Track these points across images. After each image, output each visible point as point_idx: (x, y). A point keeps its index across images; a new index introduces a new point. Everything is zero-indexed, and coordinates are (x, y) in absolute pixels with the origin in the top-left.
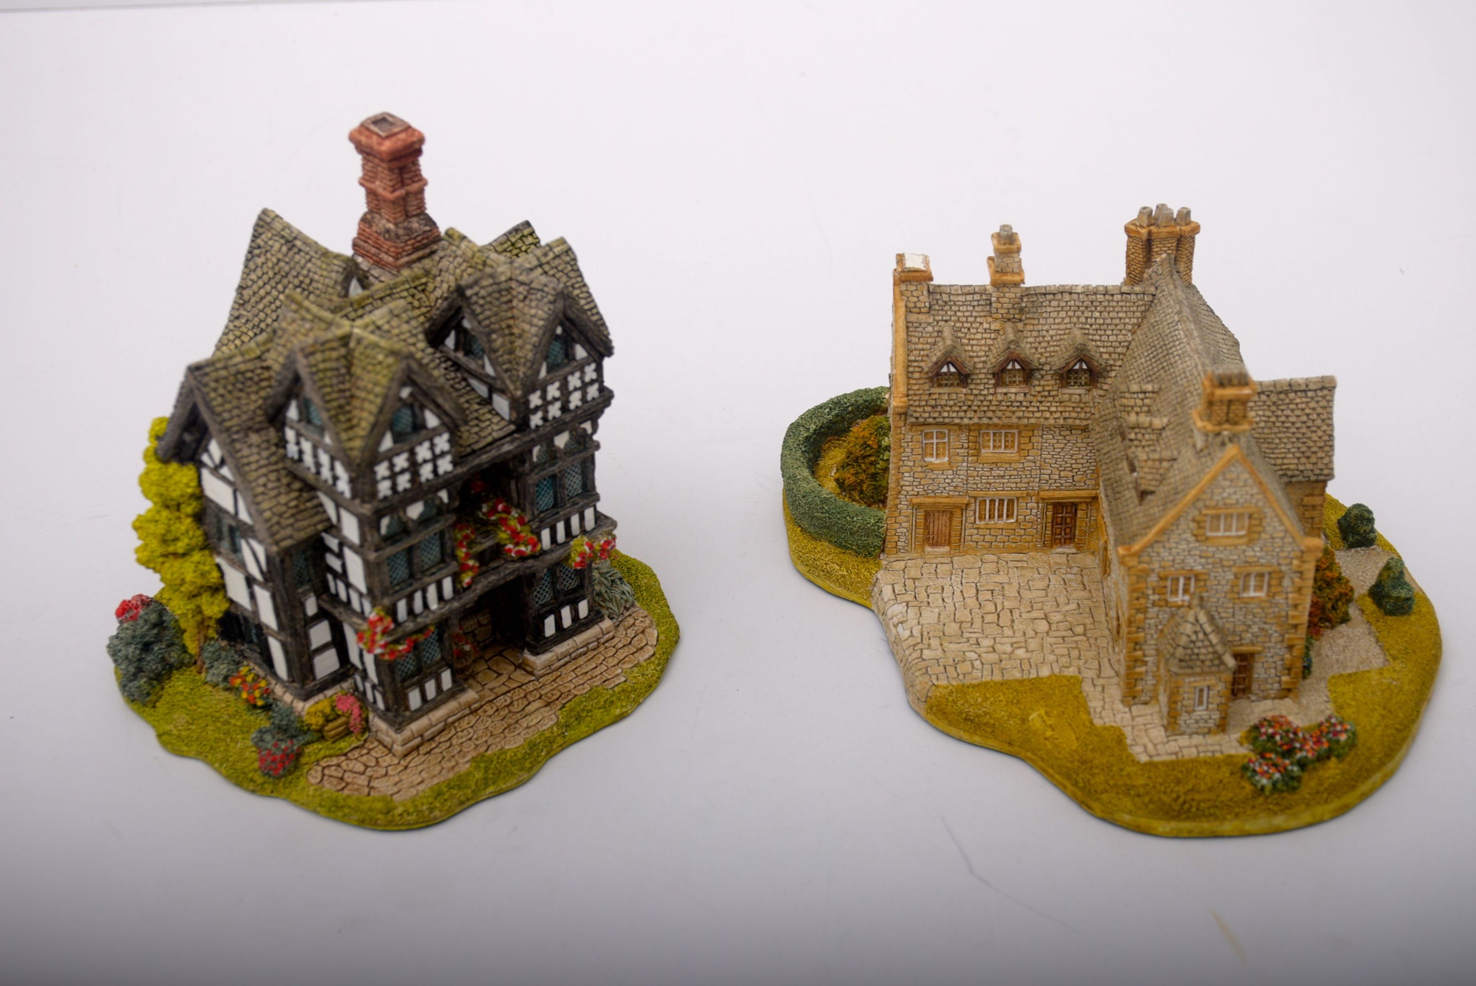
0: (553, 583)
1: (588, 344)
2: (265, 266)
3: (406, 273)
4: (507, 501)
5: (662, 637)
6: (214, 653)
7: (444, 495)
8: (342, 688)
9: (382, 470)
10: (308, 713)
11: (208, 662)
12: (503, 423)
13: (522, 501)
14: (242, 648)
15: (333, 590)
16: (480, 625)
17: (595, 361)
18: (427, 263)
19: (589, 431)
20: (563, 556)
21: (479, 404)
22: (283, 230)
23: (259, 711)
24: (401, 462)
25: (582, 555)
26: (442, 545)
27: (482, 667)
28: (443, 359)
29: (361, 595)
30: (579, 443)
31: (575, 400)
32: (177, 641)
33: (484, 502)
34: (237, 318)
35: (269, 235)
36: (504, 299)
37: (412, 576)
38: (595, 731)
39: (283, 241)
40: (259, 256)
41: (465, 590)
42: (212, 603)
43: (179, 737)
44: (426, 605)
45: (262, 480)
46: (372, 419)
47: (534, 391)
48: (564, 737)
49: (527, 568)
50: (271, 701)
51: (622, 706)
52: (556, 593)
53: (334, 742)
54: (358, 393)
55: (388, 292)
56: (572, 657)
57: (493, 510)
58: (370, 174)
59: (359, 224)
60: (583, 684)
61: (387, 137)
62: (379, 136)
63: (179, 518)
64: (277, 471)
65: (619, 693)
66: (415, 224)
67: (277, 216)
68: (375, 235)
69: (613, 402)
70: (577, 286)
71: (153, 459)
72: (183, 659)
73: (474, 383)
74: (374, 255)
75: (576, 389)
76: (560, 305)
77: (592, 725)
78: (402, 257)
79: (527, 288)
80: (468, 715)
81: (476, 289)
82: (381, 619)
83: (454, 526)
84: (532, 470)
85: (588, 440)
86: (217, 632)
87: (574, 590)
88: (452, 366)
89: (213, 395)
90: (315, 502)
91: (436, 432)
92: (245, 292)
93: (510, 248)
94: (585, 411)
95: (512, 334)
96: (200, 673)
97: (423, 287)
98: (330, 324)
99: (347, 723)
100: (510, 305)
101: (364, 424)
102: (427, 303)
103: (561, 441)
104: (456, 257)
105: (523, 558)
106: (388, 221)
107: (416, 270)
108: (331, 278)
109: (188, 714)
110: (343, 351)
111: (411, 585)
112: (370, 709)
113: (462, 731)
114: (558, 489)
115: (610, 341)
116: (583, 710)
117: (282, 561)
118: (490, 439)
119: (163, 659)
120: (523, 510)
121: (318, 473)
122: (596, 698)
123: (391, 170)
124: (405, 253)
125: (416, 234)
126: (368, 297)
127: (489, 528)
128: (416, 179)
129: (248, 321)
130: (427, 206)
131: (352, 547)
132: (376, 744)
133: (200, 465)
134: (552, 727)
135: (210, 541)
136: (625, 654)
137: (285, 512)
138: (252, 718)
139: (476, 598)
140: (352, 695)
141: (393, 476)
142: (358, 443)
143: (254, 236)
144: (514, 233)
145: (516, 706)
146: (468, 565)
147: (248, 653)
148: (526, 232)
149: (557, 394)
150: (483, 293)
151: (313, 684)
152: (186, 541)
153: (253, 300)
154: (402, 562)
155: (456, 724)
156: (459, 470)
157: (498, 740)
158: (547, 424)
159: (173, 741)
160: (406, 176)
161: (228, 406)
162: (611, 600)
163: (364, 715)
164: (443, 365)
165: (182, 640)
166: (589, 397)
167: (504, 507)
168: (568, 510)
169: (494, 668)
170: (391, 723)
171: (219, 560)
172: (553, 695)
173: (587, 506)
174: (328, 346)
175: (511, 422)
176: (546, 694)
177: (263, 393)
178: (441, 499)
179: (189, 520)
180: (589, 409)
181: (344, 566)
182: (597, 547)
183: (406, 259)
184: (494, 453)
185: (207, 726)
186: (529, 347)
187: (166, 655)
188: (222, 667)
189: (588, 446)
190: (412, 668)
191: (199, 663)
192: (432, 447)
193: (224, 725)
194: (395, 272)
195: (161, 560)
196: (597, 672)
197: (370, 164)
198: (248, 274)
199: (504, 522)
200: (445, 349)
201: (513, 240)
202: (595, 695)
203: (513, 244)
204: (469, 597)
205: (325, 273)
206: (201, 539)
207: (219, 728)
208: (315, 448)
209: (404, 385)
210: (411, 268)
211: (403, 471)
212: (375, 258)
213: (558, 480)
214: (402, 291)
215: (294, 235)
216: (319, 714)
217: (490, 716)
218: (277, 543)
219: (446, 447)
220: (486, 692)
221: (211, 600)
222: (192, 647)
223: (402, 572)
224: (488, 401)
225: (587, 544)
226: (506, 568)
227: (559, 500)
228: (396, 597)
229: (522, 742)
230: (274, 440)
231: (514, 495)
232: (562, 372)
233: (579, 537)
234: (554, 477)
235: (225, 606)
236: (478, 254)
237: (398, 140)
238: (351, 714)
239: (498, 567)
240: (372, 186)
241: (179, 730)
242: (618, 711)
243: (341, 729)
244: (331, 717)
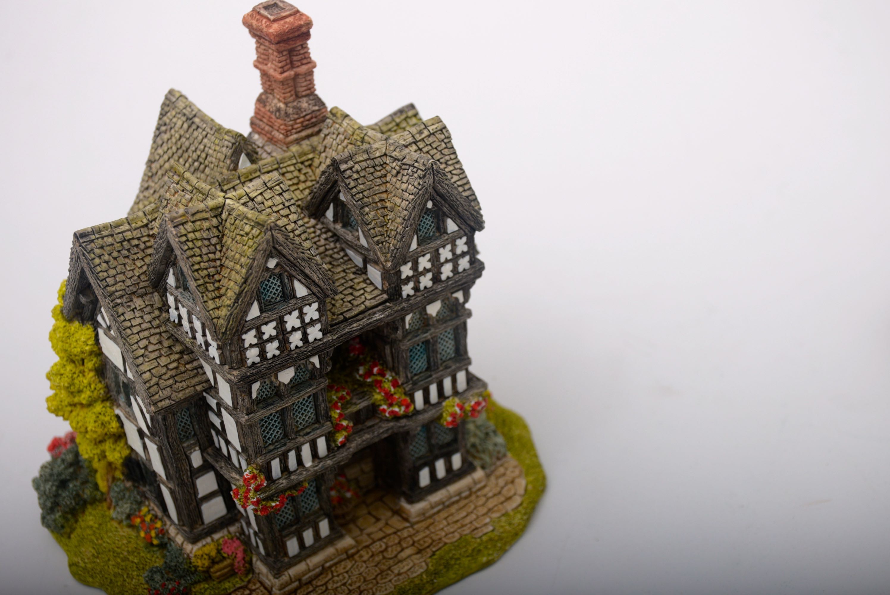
0: (429, 438)
1: (459, 218)
2: (170, 142)
3: (294, 149)
4: (382, 365)
5: (530, 487)
6: (118, 493)
7: (315, 360)
8: (229, 532)
9: (250, 338)
10: (195, 556)
11: (114, 500)
12: (376, 292)
13: (396, 365)
14: (144, 489)
15: (217, 445)
16: (363, 472)
17: (466, 234)
18: (315, 140)
19: (461, 300)
20: (436, 416)
21: (354, 273)
22: (185, 108)
23: (155, 549)
24: (269, 330)
25: (453, 415)
26: (316, 407)
27: (363, 511)
28: (323, 230)
29: (238, 452)
30: (452, 311)
31: (447, 271)
32: (90, 479)
33: (362, 364)
34: (147, 188)
35: (174, 113)
36: (379, 174)
37: (286, 436)
38: (463, 577)
39: (184, 119)
40: (165, 132)
41: (339, 448)
42: (115, 449)
43: (85, 569)
44: (300, 462)
45: (143, 343)
46: (237, 289)
47: (405, 263)
48: (433, 583)
49: (400, 427)
50: (166, 540)
51: (489, 555)
52: (431, 448)
53: (220, 582)
54: (227, 263)
55: (276, 166)
56: (445, 505)
57: (369, 373)
58: (262, 56)
59: (256, 104)
60: (453, 532)
61: (275, 21)
62: (268, 19)
63: (83, 372)
64: (160, 334)
65: (487, 542)
66: (304, 104)
67: (181, 96)
68: (269, 114)
69: (484, 273)
70: (450, 163)
71: (60, 317)
72: (95, 496)
73: (350, 253)
74: (267, 132)
75: (447, 261)
76: (429, 180)
77: (460, 572)
78: (291, 135)
79: (399, 163)
80: (345, 559)
81: (350, 164)
82: (254, 477)
83: (330, 388)
84: (404, 337)
85: (460, 308)
86: (123, 474)
87: (449, 444)
88: (332, 237)
89: (97, 261)
90: (195, 364)
91: (305, 301)
92: (154, 166)
93: (395, 128)
94: (456, 282)
95: (385, 208)
96: (109, 508)
97: (310, 162)
98: (207, 195)
99: (232, 565)
100: (384, 180)
101: (230, 294)
102: (313, 178)
103: (433, 309)
104: (339, 134)
105: (396, 417)
106: (279, 100)
107: (304, 146)
108: (222, 153)
109: (94, 548)
110: (215, 221)
111: (285, 445)
112: (253, 552)
113: (338, 576)
114: (431, 355)
115: (482, 216)
116: (451, 558)
117: (164, 419)
118: (362, 307)
119: (78, 495)
120: (397, 374)
121: (194, 338)
122: (465, 547)
123: (280, 52)
124: (294, 131)
125: (304, 113)
126: (255, 171)
127: (365, 389)
128: (305, 61)
129: (155, 192)
130: (316, 87)
131: (227, 408)
132: (258, 585)
133: (96, 325)
134: (421, 575)
135: (112, 393)
136: (495, 503)
137: (165, 374)
138: (149, 556)
139: (350, 457)
140: (238, 538)
141: (261, 344)
142: (224, 312)
143: (161, 114)
144: (399, 114)
145: (390, 552)
146: (342, 425)
147: (149, 494)
148: (410, 113)
149: (429, 266)
150: (357, 167)
151: (201, 528)
152: (88, 393)
153: (160, 173)
154: (276, 423)
155: (333, 569)
156: (329, 338)
157: (370, 586)
158: (419, 294)
159: (80, 572)
160: (295, 58)
161: (112, 272)
162: (484, 451)
163: (247, 559)
164: (324, 236)
165: (95, 478)
166: (460, 269)
167: (379, 370)
168: (440, 373)
169: (374, 513)
170: (271, 567)
171: (117, 411)
172: (425, 542)
173: (459, 369)
174: (198, 216)
175: (383, 291)
176: (419, 540)
177: (148, 260)
178: (313, 364)
179: (92, 374)
180: (460, 280)
181: (222, 424)
182: (468, 407)
183: (295, 136)
184: (365, 321)
185: (109, 560)
186: (399, 220)
187: (81, 492)
188: (125, 506)
189: (460, 314)
190: (290, 517)
191: (108, 500)
192: (301, 316)
193: (123, 561)
194: (285, 148)
195: (69, 408)
196: (468, 520)
197: (262, 47)
198: (156, 149)
199: (378, 384)
200: (325, 220)
201: (398, 120)
202: (464, 544)
203: (398, 125)
204: (343, 455)
205: (217, 148)
206: (102, 391)
207: (118, 564)
208: (189, 314)
209: (271, 255)
210: (300, 145)
211: (271, 339)
212: (268, 135)
213: (431, 346)
214: (289, 166)
215: (194, 113)
216: (205, 556)
217: (365, 562)
218: (155, 404)
219: (316, 316)
220: (365, 537)
221: (113, 447)
222: (103, 485)
223: (276, 432)
224: (364, 271)
225: (458, 405)
226: (380, 427)
227: (432, 364)
228: (269, 456)
229: (392, 589)
230: (158, 305)
231: (389, 359)
232: (432, 245)
233: (451, 399)
234: (427, 343)
235: (126, 452)
236: (358, 132)
237: (286, 23)
238: (235, 557)
239: (373, 426)
240: (265, 68)
241: (85, 563)
242: (484, 559)
243: (226, 570)
244: (217, 559)
